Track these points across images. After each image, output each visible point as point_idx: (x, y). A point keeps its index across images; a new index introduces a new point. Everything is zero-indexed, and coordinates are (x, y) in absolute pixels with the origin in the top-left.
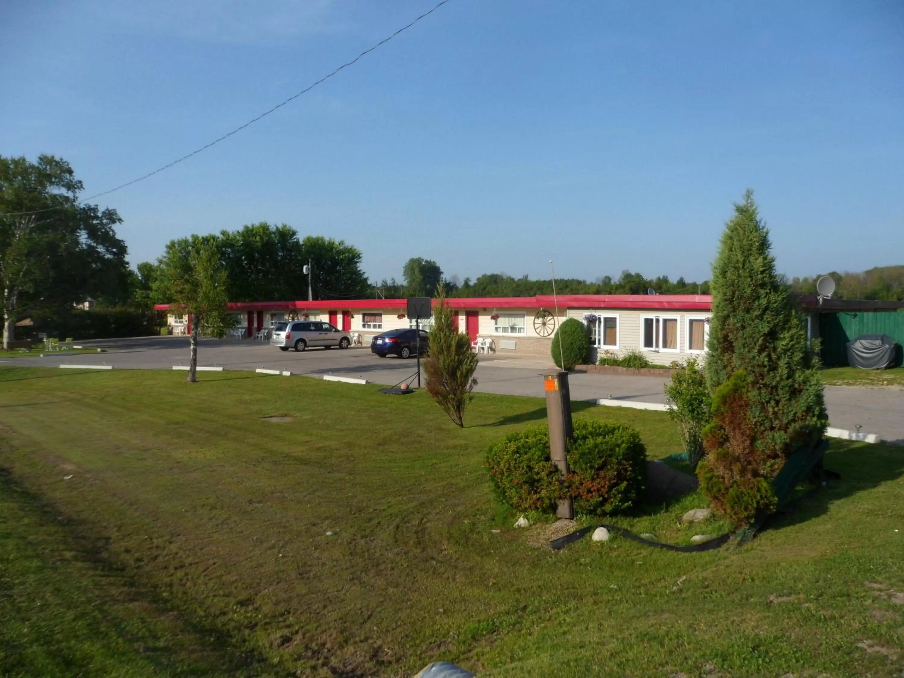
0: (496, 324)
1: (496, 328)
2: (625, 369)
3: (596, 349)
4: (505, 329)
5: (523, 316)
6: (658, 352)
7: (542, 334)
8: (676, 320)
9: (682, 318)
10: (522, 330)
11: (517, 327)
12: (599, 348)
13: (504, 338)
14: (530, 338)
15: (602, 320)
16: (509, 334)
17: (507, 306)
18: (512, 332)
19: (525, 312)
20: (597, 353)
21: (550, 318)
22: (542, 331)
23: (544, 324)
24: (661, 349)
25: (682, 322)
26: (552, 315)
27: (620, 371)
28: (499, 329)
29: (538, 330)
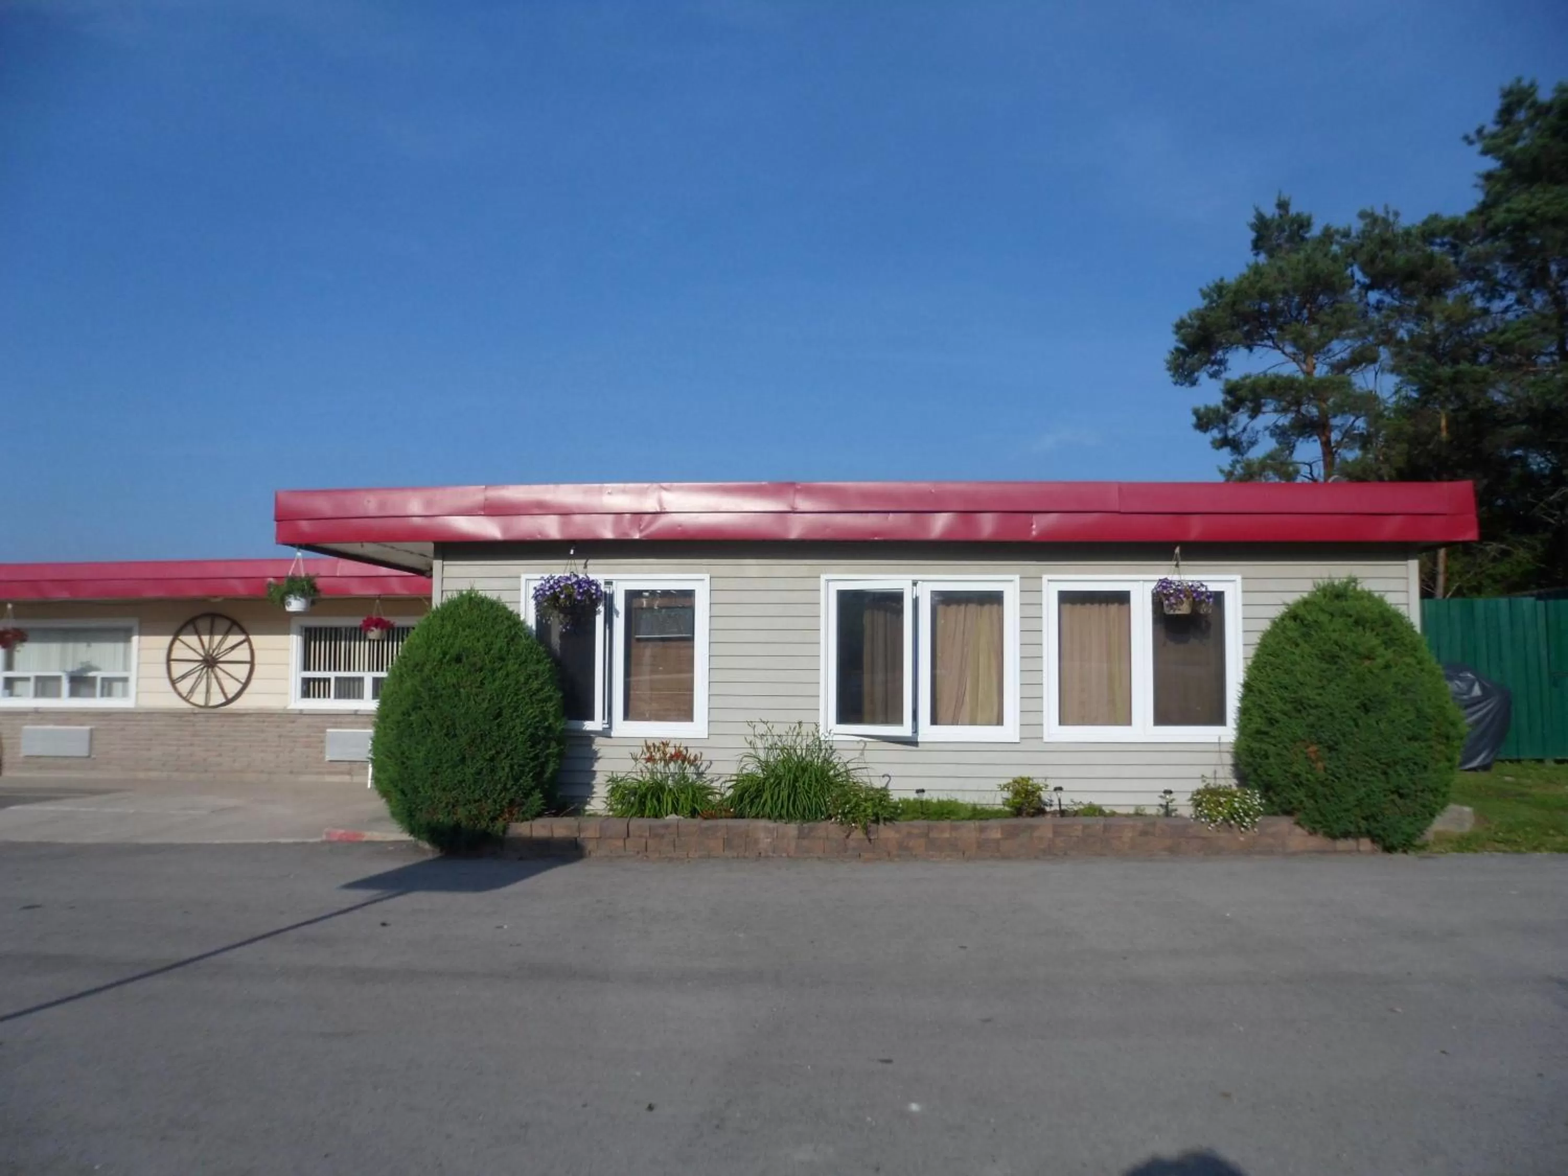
0: (9, 666)
1: (9, 683)
2: (792, 828)
3: (588, 737)
4: (45, 686)
5: (125, 635)
6: (911, 742)
7: (199, 698)
8: (995, 598)
9: (1031, 593)
10: (118, 686)
11: (99, 675)
12: (606, 733)
13: (39, 715)
14: (150, 715)
15: (620, 604)
16: (65, 702)
17: (64, 595)
18: (73, 693)
19: (133, 622)
20: (593, 757)
21: (233, 639)
22: (202, 687)
23: (210, 662)
24: (928, 732)
25: (1031, 604)
26: (243, 631)
27: (765, 841)
28: (19, 686)
29: (184, 686)
